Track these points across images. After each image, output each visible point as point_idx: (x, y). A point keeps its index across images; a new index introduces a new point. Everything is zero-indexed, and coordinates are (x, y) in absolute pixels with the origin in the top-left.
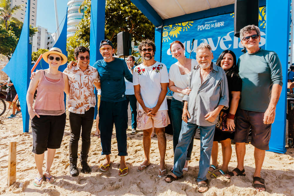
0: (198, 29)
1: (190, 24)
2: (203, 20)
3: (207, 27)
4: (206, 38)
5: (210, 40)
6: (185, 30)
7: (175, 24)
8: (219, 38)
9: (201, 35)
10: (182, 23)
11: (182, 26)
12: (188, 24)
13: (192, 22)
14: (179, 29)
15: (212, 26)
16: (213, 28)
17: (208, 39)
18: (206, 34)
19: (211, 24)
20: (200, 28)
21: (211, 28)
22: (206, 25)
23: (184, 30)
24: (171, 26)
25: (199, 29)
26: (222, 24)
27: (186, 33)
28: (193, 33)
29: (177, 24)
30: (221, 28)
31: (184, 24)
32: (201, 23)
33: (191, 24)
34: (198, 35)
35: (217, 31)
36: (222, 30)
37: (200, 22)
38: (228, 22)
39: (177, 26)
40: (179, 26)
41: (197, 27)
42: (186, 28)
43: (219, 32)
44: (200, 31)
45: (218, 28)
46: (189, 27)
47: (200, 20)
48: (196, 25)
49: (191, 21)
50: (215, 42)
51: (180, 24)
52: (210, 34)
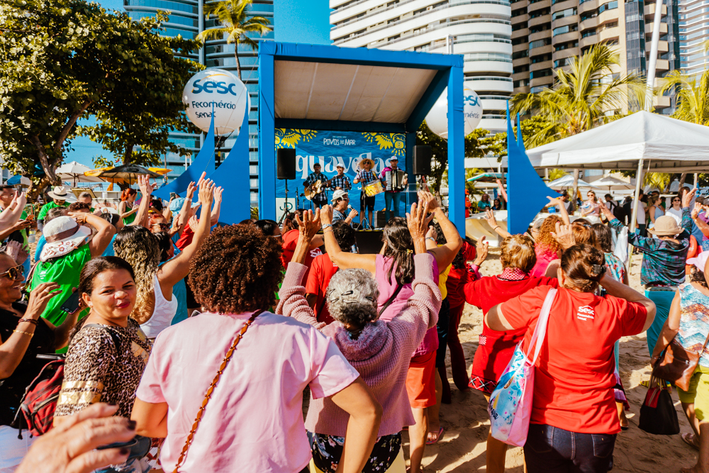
0: (324, 142)
1: (313, 134)
2: (330, 132)
3: (335, 141)
4: (336, 156)
5: (340, 159)
6: (306, 140)
7: (290, 128)
8: (351, 158)
9: (328, 151)
10: (302, 130)
11: (301, 134)
12: (310, 133)
13: (315, 132)
14: (298, 137)
15: (342, 142)
16: (343, 146)
17: (338, 157)
18: (334, 151)
19: (340, 139)
20: (326, 141)
21: (340, 145)
22: (334, 140)
23: (304, 140)
24: (284, 130)
25: (326, 143)
26: (353, 142)
27: (306, 144)
28: (317, 147)
29: (293, 130)
30: (351, 146)
31: (303, 132)
32: (328, 136)
33: (315, 134)
34: (324, 150)
35: (348, 150)
36: (354, 150)
37: (326, 134)
38: (359, 141)
39: (293, 132)
40: (297, 133)
41: (323, 141)
42: (307, 138)
43: (350, 152)
44: (326, 146)
45: (348, 146)
46: (311, 138)
47: (326, 132)
48: (321, 137)
49: (314, 130)
50: (346, 162)
51: (298, 131)
52: (340, 152)
